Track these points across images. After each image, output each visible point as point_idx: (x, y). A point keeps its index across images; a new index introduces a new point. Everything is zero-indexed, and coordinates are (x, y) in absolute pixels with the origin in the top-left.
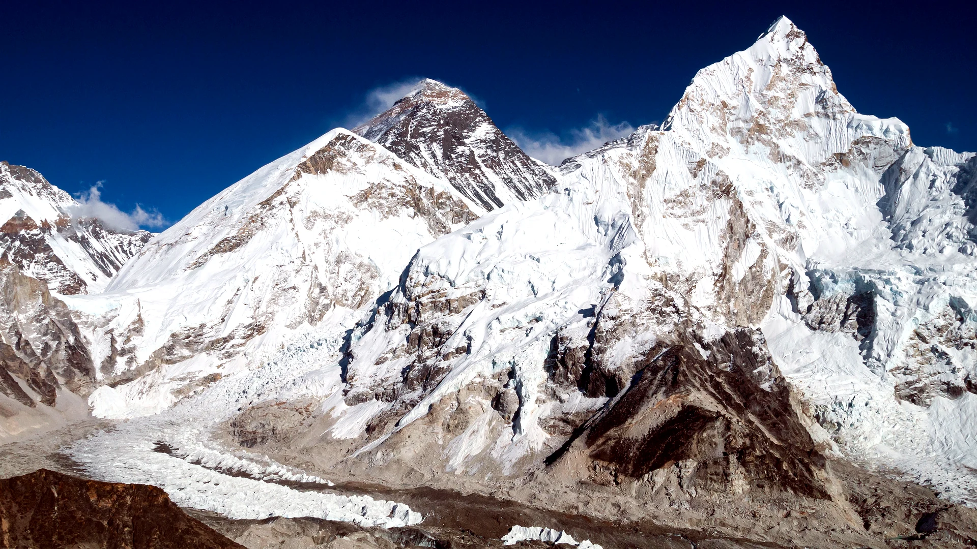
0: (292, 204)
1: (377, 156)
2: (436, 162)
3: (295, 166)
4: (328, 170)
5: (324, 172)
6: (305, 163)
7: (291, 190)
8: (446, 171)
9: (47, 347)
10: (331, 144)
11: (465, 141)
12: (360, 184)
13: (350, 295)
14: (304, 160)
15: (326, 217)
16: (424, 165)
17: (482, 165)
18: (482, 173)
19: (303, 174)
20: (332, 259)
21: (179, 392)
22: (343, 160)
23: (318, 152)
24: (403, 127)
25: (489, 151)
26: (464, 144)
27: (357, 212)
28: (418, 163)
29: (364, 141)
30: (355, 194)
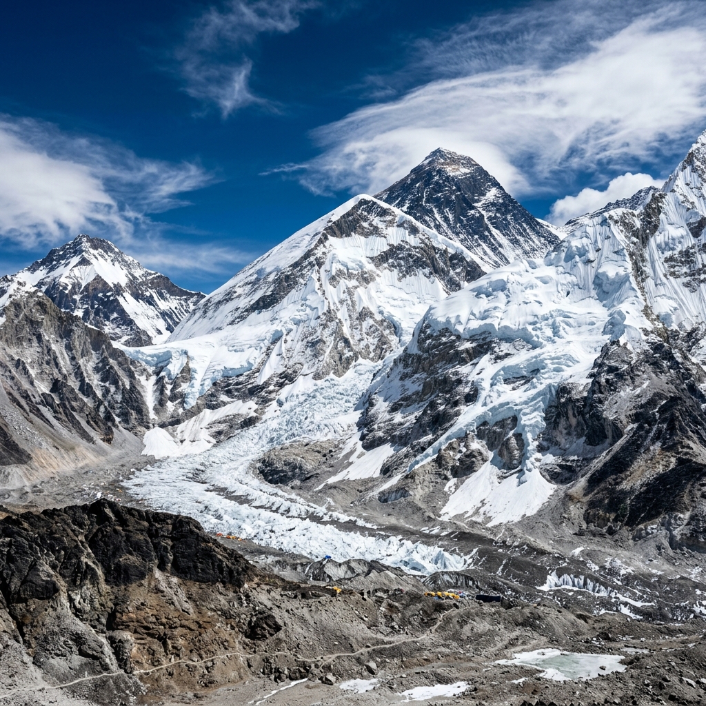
0: (320, 264)
1: (397, 219)
2: (449, 225)
3: (321, 230)
4: (352, 233)
5: (348, 235)
6: (330, 228)
7: (319, 252)
8: (457, 234)
9: (107, 391)
10: (355, 208)
11: (476, 205)
12: (380, 246)
13: (372, 348)
14: (330, 224)
15: (350, 276)
16: (438, 227)
17: (491, 227)
18: (491, 235)
19: (329, 236)
20: (355, 315)
21: (219, 433)
22: (365, 225)
23: (343, 217)
24: (418, 192)
25: (498, 215)
26: (473, 208)
27: (378, 272)
28: (432, 225)
29: (385, 205)
30: (376, 255)
